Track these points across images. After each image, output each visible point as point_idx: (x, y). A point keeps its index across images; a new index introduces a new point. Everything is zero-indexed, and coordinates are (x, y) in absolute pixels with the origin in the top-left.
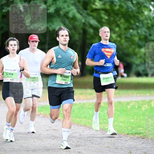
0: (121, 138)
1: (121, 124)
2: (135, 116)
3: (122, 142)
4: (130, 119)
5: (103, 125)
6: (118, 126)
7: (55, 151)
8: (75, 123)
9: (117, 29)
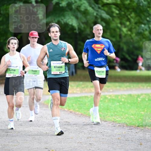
0: (132, 130)
1: (132, 116)
2: (146, 109)
3: (132, 134)
4: (141, 111)
5: (114, 117)
6: (128, 118)
7: (67, 143)
8: (86, 115)
9: (128, 23)
